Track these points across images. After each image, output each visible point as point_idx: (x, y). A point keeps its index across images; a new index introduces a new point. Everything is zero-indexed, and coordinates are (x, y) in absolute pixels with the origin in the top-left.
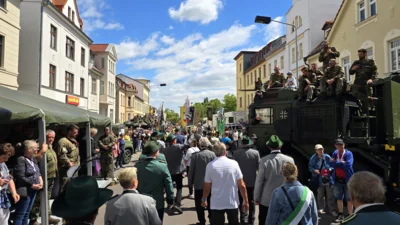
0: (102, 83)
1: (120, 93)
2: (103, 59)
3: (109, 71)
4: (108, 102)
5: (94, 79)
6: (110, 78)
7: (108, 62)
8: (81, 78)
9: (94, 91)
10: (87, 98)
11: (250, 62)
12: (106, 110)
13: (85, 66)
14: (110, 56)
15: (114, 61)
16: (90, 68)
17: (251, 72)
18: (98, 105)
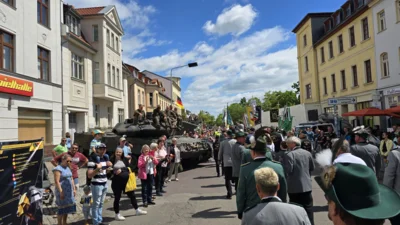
0: (95, 65)
1: (136, 87)
2: (96, 26)
3: (108, 46)
4: (106, 95)
5: (78, 57)
6: (109, 57)
7: (105, 31)
8: (39, 47)
9: (80, 77)
10: (61, 86)
11: (324, 27)
12: (110, 109)
13: (51, 27)
14: (108, 23)
15: (119, 34)
16: (64, 34)
17: (329, 40)
18: (91, 100)
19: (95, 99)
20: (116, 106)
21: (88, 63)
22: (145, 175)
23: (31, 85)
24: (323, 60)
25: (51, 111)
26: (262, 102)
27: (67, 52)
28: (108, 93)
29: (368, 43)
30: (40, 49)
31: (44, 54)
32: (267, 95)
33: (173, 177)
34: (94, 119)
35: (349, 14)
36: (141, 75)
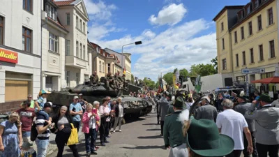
2: (68, 14)
3: (77, 28)
4: (75, 64)
5: (54, 36)
6: (77, 36)
7: (75, 17)
8: (23, 27)
9: (56, 51)
10: (40, 57)
11: (237, 17)
12: (78, 75)
13: (34, 12)
14: (77, 12)
15: (85, 20)
16: (44, 18)
17: (241, 26)
18: (63, 68)
19: (66, 67)
20: (82, 72)
21: (62, 41)
22: (88, 129)
23: (16, 55)
24: (236, 41)
25: (32, 75)
26: (189, 72)
27: (46, 32)
28: (76, 63)
29: (272, 28)
30: (25, 28)
31: (27, 33)
32: (193, 67)
33: (117, 128)
34: (65, 81)
35: (257, 6)
36: (103, 51)
